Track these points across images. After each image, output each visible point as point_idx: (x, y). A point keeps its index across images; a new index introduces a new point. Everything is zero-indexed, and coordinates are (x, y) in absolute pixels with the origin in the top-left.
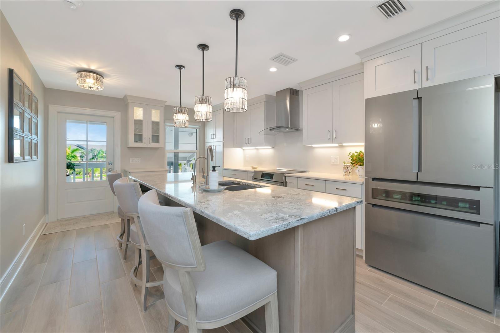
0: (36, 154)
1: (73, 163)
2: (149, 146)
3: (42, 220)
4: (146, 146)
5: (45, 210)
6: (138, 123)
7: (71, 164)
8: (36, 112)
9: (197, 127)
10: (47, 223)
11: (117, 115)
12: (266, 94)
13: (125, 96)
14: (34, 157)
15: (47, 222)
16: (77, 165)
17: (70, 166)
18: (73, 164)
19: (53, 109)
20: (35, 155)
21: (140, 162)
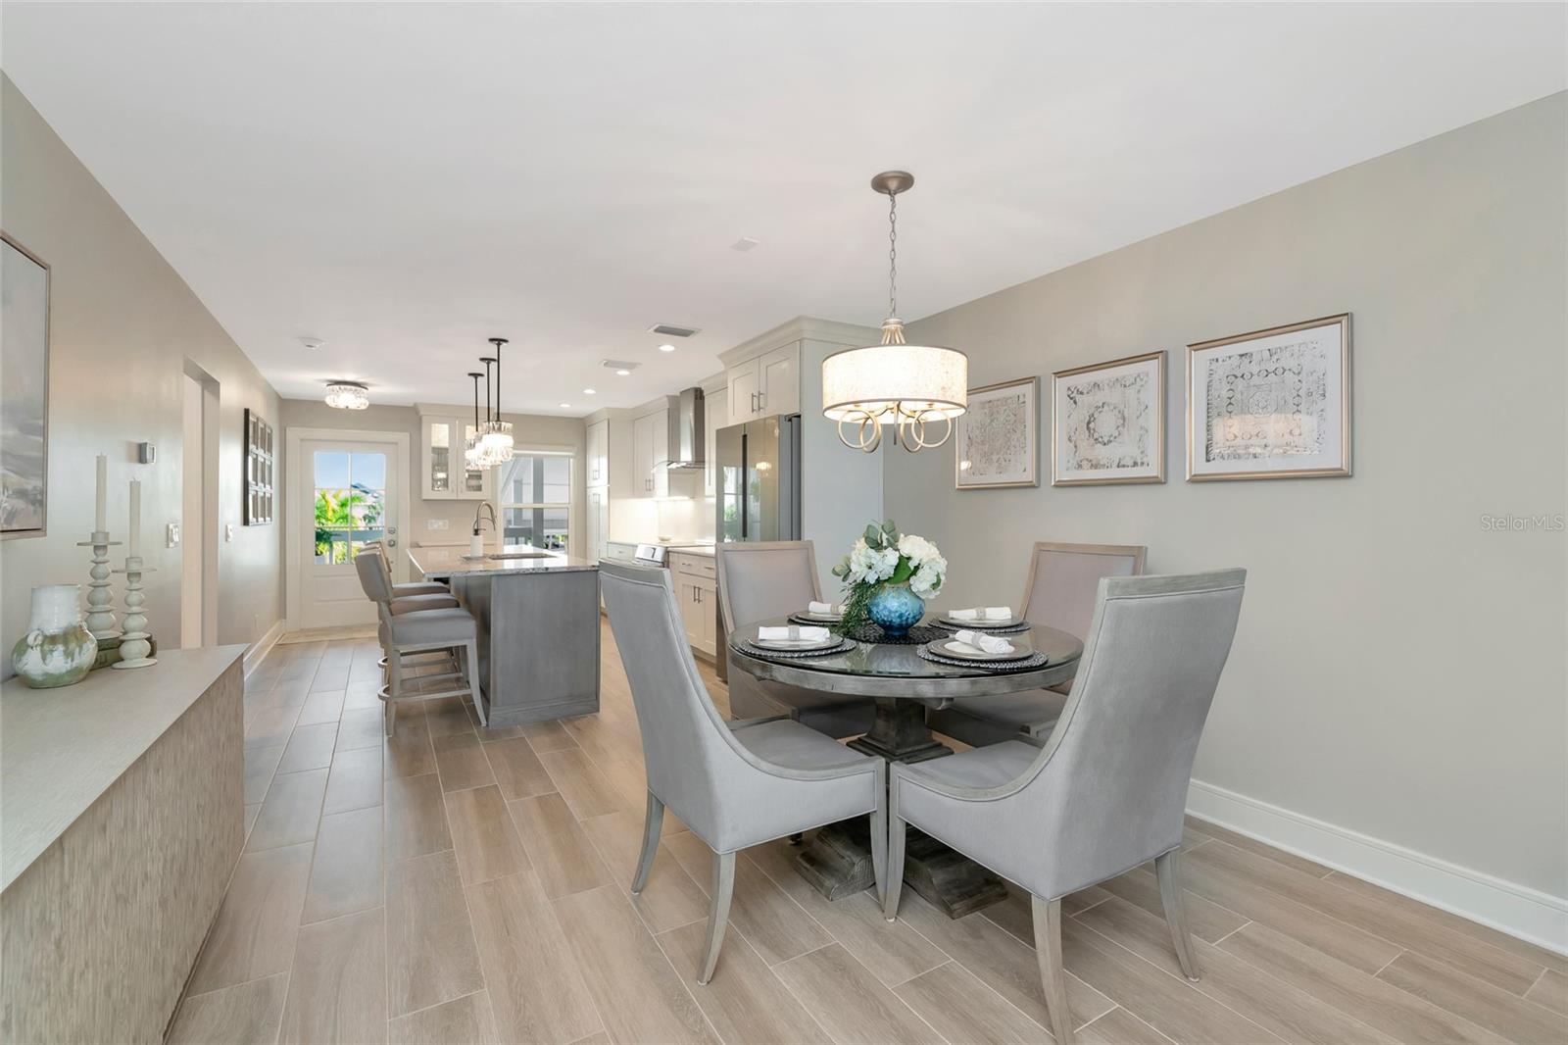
0: (270, 515)
1: (327, 530)
2: (462, 497)
3: (275, 627)
4: (455, 498)
5: (282, 612)
6: (440, 452)
7: (325, 532)
8: (270, 450)
9: (571, 454)
10: (284, 635)
11: (403, 438)
12: (670, 394)
13: (415, 405)
14: (268, 519)
15: (284, 631)
16: (336, 535)
17: (322, 536)
18: (328, 533)
19: (294, 434)
20: (262, 516)
21: (447, 528)
